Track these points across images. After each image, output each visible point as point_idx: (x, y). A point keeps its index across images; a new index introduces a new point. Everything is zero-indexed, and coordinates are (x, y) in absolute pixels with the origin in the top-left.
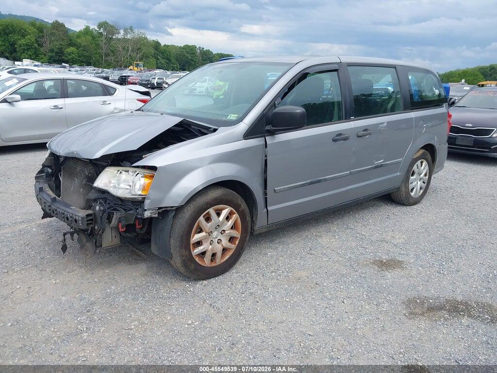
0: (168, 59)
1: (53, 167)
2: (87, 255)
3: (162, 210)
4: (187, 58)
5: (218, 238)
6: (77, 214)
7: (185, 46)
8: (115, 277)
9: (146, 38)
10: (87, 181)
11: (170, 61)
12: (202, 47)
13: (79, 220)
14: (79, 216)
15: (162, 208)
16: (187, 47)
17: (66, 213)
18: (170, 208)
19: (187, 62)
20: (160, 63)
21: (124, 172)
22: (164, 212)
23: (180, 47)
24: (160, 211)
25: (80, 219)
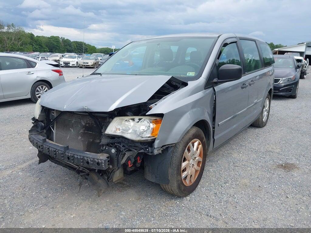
0: (40, 45)
1: (45, 122)
2: (101, 190)
3: (165, 147)
4: (54, 44)
5: (192, 164)
6: (98, 158)
7: (52, 36)
8: (118, 204)
9: (24, 32)
10: (84, 130)
11: (42, 46)
12: (63, 37)
13: (102, 163)
14: (101, 160)
15: (165, 145)
16: (52, 37)
17: (85, 158)
18: (171, 145)
19: (54, 47)
20: (35, 48)
21: (131, 121)
22: (166, 149)
23: (48, 38)
24: (164, 148)
25: (103, 161)
